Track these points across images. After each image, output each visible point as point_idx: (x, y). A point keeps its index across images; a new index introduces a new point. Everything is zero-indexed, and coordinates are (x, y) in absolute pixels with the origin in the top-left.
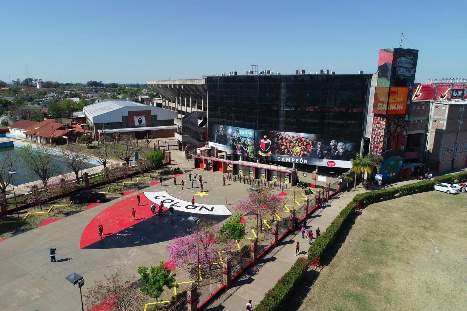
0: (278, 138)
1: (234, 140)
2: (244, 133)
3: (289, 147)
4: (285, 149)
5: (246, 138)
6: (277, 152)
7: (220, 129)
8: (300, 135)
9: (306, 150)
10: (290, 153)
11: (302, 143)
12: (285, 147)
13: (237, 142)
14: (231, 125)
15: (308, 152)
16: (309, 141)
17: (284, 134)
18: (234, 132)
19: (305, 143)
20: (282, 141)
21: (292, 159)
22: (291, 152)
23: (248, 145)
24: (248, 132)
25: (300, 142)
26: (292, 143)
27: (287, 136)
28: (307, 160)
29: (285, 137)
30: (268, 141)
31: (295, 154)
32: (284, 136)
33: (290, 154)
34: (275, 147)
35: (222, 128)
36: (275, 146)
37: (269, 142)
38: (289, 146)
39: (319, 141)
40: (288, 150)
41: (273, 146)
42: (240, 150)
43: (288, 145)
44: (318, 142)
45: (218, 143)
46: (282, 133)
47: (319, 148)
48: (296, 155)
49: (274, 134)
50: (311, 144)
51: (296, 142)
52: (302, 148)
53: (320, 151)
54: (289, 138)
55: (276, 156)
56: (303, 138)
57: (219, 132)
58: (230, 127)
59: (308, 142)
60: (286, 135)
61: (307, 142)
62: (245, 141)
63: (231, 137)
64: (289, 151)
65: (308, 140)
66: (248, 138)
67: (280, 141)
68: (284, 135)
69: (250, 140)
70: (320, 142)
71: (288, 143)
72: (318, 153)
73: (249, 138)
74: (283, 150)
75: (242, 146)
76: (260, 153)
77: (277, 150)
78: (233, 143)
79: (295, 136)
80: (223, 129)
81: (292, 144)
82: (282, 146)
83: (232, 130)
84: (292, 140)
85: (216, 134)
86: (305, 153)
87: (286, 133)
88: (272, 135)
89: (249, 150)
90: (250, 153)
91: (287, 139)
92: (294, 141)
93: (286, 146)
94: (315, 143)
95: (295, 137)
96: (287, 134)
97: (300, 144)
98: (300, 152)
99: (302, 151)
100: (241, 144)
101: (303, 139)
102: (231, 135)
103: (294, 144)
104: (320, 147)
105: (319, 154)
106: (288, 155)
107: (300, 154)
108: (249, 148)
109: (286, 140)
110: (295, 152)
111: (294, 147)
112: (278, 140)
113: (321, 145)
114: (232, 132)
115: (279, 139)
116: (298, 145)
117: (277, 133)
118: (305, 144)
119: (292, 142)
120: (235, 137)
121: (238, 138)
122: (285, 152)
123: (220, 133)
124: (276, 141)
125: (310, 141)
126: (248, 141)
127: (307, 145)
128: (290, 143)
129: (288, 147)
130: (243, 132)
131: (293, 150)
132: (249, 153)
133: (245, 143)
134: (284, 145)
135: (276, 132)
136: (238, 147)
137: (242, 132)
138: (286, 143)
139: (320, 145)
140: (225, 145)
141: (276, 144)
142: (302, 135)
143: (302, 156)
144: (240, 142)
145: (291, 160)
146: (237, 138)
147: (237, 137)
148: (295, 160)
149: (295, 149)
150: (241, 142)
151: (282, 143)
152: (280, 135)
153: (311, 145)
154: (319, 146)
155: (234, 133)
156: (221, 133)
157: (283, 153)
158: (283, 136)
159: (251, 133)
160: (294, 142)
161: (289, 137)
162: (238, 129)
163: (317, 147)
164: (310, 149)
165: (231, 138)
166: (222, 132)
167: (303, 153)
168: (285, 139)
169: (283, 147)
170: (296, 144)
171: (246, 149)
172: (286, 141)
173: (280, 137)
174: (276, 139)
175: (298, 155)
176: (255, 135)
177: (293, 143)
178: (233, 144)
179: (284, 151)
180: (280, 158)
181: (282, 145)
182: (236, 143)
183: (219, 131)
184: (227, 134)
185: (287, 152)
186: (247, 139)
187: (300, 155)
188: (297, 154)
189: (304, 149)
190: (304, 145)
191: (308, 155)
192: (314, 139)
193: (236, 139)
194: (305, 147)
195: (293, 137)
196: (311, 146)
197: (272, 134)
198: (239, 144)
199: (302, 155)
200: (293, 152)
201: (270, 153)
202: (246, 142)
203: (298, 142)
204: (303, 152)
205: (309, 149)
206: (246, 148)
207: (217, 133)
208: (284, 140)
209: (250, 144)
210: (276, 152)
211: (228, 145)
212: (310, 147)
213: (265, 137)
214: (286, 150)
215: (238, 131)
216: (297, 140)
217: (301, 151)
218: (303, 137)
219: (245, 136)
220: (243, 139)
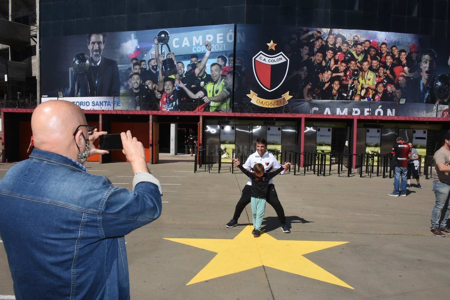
0: (312, 46)
1: (145, 75)
2: (191, 42)
3: (345, 75)
4: (332, 80)
5: (199, 56)
6: (309, 90)
7: (90, 47)
8: (375, 37)
9: (390, 81)
10: (347, 92)
11: (380, 62)
12: (334, 75)
13: (161, 77)
14: (132, 28)
15: (397, 86)
16: (400, 55)
17: (330, 33)
18: (145, 45)
19: (389, 60)
20: (324, 56)
21: (355, 110)
22: (352, 88)
23: (209, 79)
24: (208, 36)
25: (376, 59)
26: (353, 62)
27: (339, 40)
28: (394, 110)
29: (335, 44)
30: (280, 59)
31: (362, 94)
32: (331, 41)
33: (348, 96)
34: (303, 76)
35: (99, 43)
36: (303, 73)
37: (284, 60)
38: (345, 71)
39: (426, 54)
40: (340, 83)
41: (295, 73)
42: (171, 101)
43: (342, 67)
44: (422, 55)
45: (81, 96)
46: (325, 31)
47: (427, 72)
48: (363, 98)
49: (299, 36)
50: (404, 62)
51: (365, 59)
52: (380, 77)
53: (428, 80)
54: (344, 48)
55: (306, 104)
56: (384, 46)
57: (82, 60)
58: (133, 34)
59: (397, 56)
60: (336, 39)
61: (393, 56)
62: (194, 66)
63: (135, 64)
64: (344, 88)
65: (396, 52)
66: (208, 54)
67: (319, 57)
68: (331, 37)
69: (215, 61)
70: (427, 57)
71: (342, 62)
72: (422, 88)
73: (213, 55)
74: (327, 85)
75: (182, 85)
76: (254, 99)
77: (309, 87)
78: (144, 81)
79: (362, 39)
80: (102, 46)
81: (353, 65)
82: (323, 72)
83: (139, 42)
84: (354, 53)
85: (71, 69)
86: (390, 88)
87: (336, 31)
88: (294, 39)
89: (210, 95)
90: (216, 104)
91: (340, 49)
92: (358, 55)
93: (337, 70)
94: (414, 59)
95: (361, 44)
96: (339, 35)
97: (375, 63)
98: (374, 87)
99: (381, 85)
100: (177, 82)
101: (384, 49)
102: (136, 59)
103: (358, 64)
104: (427, 69)
105: (426, 89)
106: (342, 98)
107: (376, 92)
108: (209, 87)
109: (335, 54)
110: (362, 88)
111: (358, 75)
112: (312, 53)
113: (430, 65)
114: (138, 50)
115: (315, 50)
116: (371, 68)
117: (310, 33)
118: (388, 64)
119: (353, 58)
120: (153, 63)
121: (164, 62)
122: (334, 92)
123: (87, 62)
124: (306, 57)
125: (403, 53)
126: (208, 65)
127: (393, 65)
128: (347, 62)
129: (342, 74)
130: (186, 39)
131: (356, 82)
132: (212, 104)
133: (194, 73)
134: (329, 68)
135: (305, 29)
136: (162, 92)
137: (179, 43)
138: (336, 62)
139: (427, 65)
140: (109, 95)
141: (305, 68)
142: (382, 36)
143: (382, 99)
144: (173, 77)
145: (350, 113)
146: (161, 65)
147: (162, 59)
148: (362, 112)
149: (360, 79)
150: (175, 72)
151: (324, 64)
152: (319, 38)
153: (404, 66)
154: (425, 66)
155: (148, 50)
156: (91, 60)
157: (327, 94)
158: (327, 42)
159: (218, 38)
160: (360, 58)
161: (345, 45)
162: (166, 33)
163: (421, 70)
164: (403, 76)
165: (137, 68)
166: (97, 56)
167: (382, 89)
168: (332, 49)
169: (326, 76)
170: (365, 64)
171: (200, 94)
172: (337, 57)
173: (318, 44)
174: (305, 51)
175: (371, 96)
176: (238, 41)
177: (355, 60)
178: (141, 87)
179: (330, 88)
180: (317, 109)
181: (323, 70)
182: (155, 81)
183: (83, 55)
184: (118, 60)
185: (338, 91)
186: (205, 59)
187: (377, 97)
188: (366, 94)
189: (387, 77)
190: (385, 66)
191: (398, 94)
192: (414, 46)
193: (155, 68)
194: (388, 72)
195: (356, 43)
196: (406, 68)
197: (294, 36)
198: (168, 83)
199: (380, 95)
200: (356, 90)
201: (287, 96)
202: (197, 71)
203: (369, 59)
204: (385, 86)
205: (401, 78)
206: (195, 91)
207: (77, 62)
208: (329, 54)
209: (216, 73)
210: (305, 91)
211: (124, 95)
212: (403, 71)
213: (271, 45)
214: (337, 82)
215: (164, 41)
216: (366, 52)
217: (378, 83)
218: (384, 43)
219: (194, 52)
220: (187, 63)
